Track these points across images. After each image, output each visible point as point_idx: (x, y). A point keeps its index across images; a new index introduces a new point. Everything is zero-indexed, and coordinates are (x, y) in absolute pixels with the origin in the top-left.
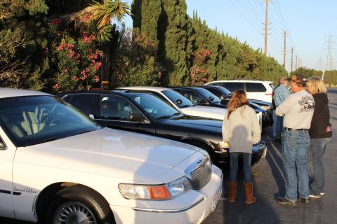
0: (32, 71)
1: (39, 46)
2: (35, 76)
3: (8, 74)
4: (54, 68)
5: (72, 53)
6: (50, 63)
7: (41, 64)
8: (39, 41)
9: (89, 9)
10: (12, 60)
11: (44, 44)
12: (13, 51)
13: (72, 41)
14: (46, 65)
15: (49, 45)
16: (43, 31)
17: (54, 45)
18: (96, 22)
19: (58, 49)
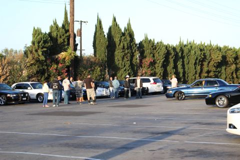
0: (42, 77)
1: (44, 69)
2: (43, 79)
3: (34, 79)
4: (49, 76)
5: (55, 71)
6: (48, 74)
7: (44, 75)
8: (44, 67)
9: (62, 53)
10: (35, 75)
11: (46, 68)
12: (35, 72)
13: (56, 66)
14: (46, 75)
15: (47, 68)
16: (45, 63)
17: (49, 68)
18: (65, 59)
19: (51, 69)
